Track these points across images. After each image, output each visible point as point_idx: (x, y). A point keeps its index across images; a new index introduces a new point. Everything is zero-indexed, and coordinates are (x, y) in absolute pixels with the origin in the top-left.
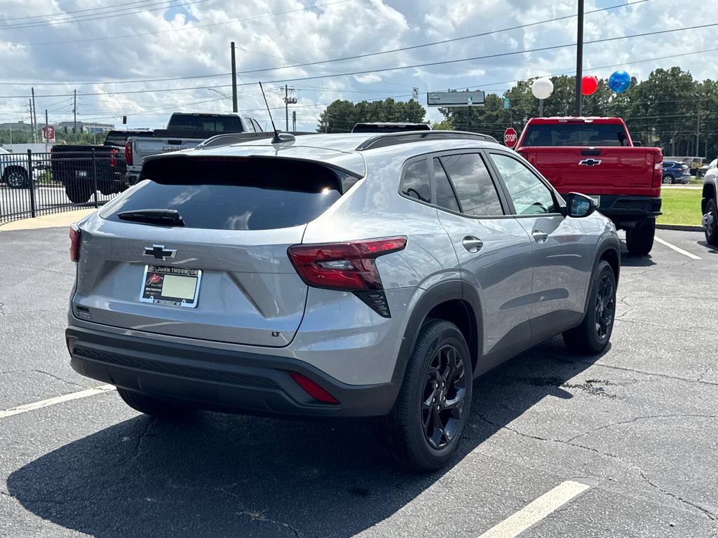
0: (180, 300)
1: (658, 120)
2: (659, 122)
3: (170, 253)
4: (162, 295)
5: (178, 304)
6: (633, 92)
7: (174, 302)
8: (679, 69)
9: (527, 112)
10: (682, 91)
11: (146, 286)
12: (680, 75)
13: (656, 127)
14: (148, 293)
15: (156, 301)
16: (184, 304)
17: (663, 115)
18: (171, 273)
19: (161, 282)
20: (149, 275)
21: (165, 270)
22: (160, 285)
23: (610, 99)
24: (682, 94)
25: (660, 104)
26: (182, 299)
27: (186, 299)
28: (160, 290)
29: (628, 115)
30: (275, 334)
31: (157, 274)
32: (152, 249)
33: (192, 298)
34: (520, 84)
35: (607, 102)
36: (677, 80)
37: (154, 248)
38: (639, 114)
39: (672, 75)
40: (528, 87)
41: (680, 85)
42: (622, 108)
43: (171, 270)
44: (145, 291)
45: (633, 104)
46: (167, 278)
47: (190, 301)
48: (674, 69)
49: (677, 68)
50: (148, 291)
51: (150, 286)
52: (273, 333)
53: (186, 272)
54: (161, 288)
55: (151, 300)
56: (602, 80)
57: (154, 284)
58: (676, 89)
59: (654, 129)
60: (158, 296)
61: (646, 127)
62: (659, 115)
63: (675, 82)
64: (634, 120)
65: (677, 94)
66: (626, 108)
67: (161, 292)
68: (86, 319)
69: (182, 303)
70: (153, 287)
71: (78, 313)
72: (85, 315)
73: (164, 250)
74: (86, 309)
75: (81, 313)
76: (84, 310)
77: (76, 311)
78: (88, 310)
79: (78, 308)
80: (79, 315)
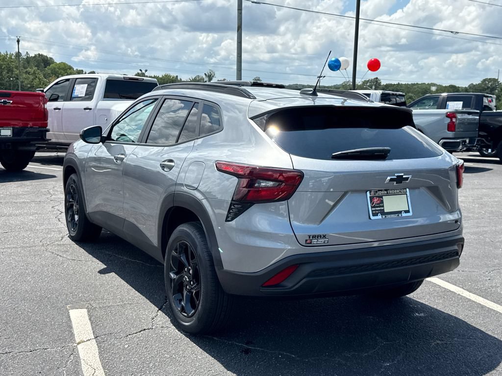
0: (400, 212)
3: (407, 179)
4: (385, 211)
5: (400, 215)
7: (397, 215)
11: (372, 207)
14: (374, 212)
15: (384, 217)
16: (404, 215)
18: (388, 194)
19: (382, 202)
20: (372, 198)
21: (383, 192)
22: (382, 205)
26: (402, 211)
27: (404, 211)
31: (377, 197)
32: (395, 177)
33: (408, 209)
37: (397, 176)
43: (387, 192)
44: (372, 211)
46: (386, 199)
47: (407, 212)
51: (374, 207)
52: (456, 221)
53: (398, 191)
54: (383, 206)
55: (379, 217)
57: (377, 204)
60: (383, 213)
67: (384, 209)
68: (321, 245)
69: (402, 214)
70: (377, 207)
71: (308, 241)
72: (321, 241)
73: (404, 177)
74: (322, 236)
75: (315, 241)
76: (319, 238)
77: (306, 240)
78: (324, 236)
79: (310, 238)
80: (311, 243)
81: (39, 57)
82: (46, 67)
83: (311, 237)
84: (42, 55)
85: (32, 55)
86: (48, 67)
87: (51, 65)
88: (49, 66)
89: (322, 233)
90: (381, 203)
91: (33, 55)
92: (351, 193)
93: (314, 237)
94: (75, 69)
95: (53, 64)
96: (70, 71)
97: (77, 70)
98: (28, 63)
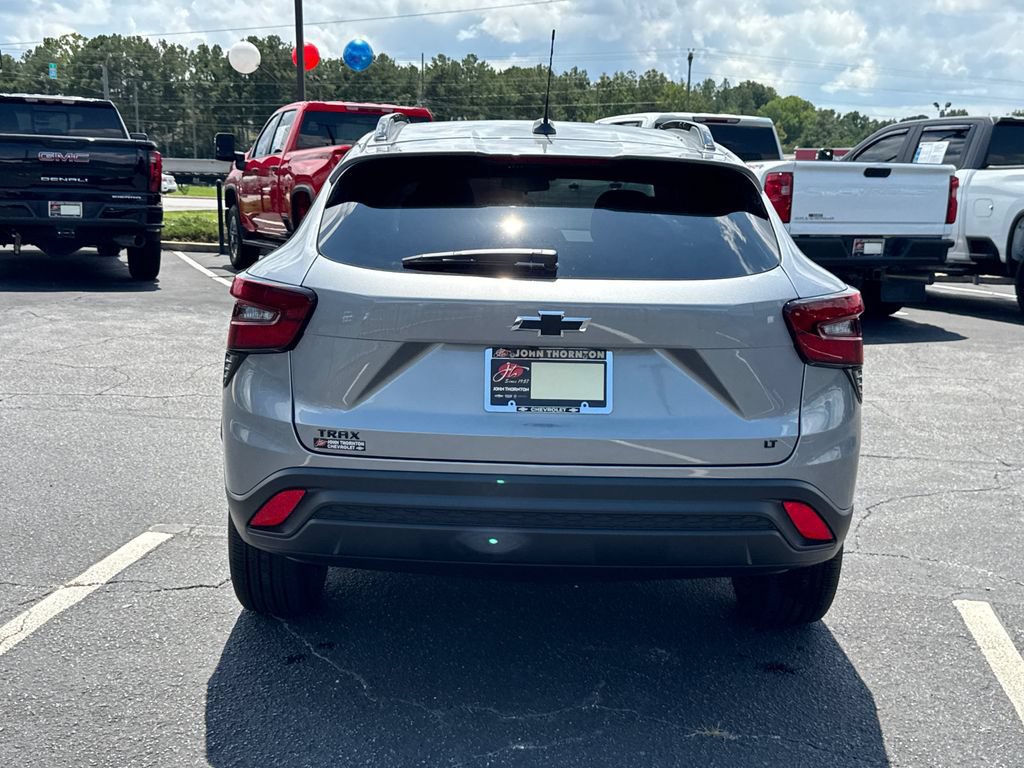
0: (577, 403)
1: (255, 109)
2: (257, 113)
3: (578, 325)
4: (534, 397)
5: (573, 410)
6: (217, 66)
7: (565, 408)
8: (279, 39)
9: (63, 86)
10: (285, 70)
11: (493, 385)
12: (281, 47)
13: (253, 120)
14: (499, 396)
15: (523, 409)
16: (585, 410)
17: (263, 102)
18: (545, 359)
19: (527, 375)
20: (497, 365)
21: (532, 354)
22: (525, 381)
23: (187, 75)
24: (285, 74)
25: (258, 87)
26: (581, 401)
27: (587, 401)
28: (526, 390)
29: (214, 100)
30: (770, 444)
31: (512, 362)
32: (539, 319)
33: (602, 399)
34: (47, 42)
35: (183, 80)
36: (276, 55)
37: (543, 316)
38: (229, 100)
39: (269, 47)
40: (61, 47)
41: (282, 62)
42: (205, 89)
43: (546, 355)
44: (493, 393)
45: (220, 84)
46: (537, 369)
47: (602, 404)
48: (271, 38)
49: (276, 37)
50: (499, 393)
51: (502, 384)
52: (766, 443)
53: (578, 354)
54: (528, 385)
55: (511, 407)
56: (173, 47)
57: (510, 379)
58: (276, 67)
59: (251, 122)
60: (525, 400)
61: (241, 119)
62: (256, 102)
63: (275, 58)
64: (223, 107)
65: (278, 75)
66: (211, 89)
67: (529, 393)
68: (347, 452)
69: (582, 408)
70: (510, 385)
71: (321, 443)
72: (348, 445)
73: (565, 319)
74: (350, 435)
75: (333, 443)
76: (343, 437)
77: (316, 440)
78: (355, 435)
79: (322, 435)
80: (325, 446)
81: (748, 87)
82: (758, 108)
83: (326, 434)
84: (754, 84)
85: (735, 83)
86: (763, 106)
87: (769, 104)
88: (766, 104)
89: (350, 428)
90: (522, 377)
91: (738, 85)
92: (443, 348)
93: (331, 433)
94: (817, 109)
95: (773, 99)
96: (805, 113)
97: (820, 109)
98: (726, 100)
